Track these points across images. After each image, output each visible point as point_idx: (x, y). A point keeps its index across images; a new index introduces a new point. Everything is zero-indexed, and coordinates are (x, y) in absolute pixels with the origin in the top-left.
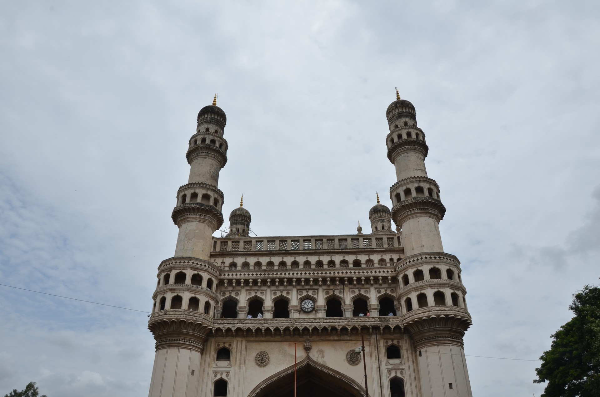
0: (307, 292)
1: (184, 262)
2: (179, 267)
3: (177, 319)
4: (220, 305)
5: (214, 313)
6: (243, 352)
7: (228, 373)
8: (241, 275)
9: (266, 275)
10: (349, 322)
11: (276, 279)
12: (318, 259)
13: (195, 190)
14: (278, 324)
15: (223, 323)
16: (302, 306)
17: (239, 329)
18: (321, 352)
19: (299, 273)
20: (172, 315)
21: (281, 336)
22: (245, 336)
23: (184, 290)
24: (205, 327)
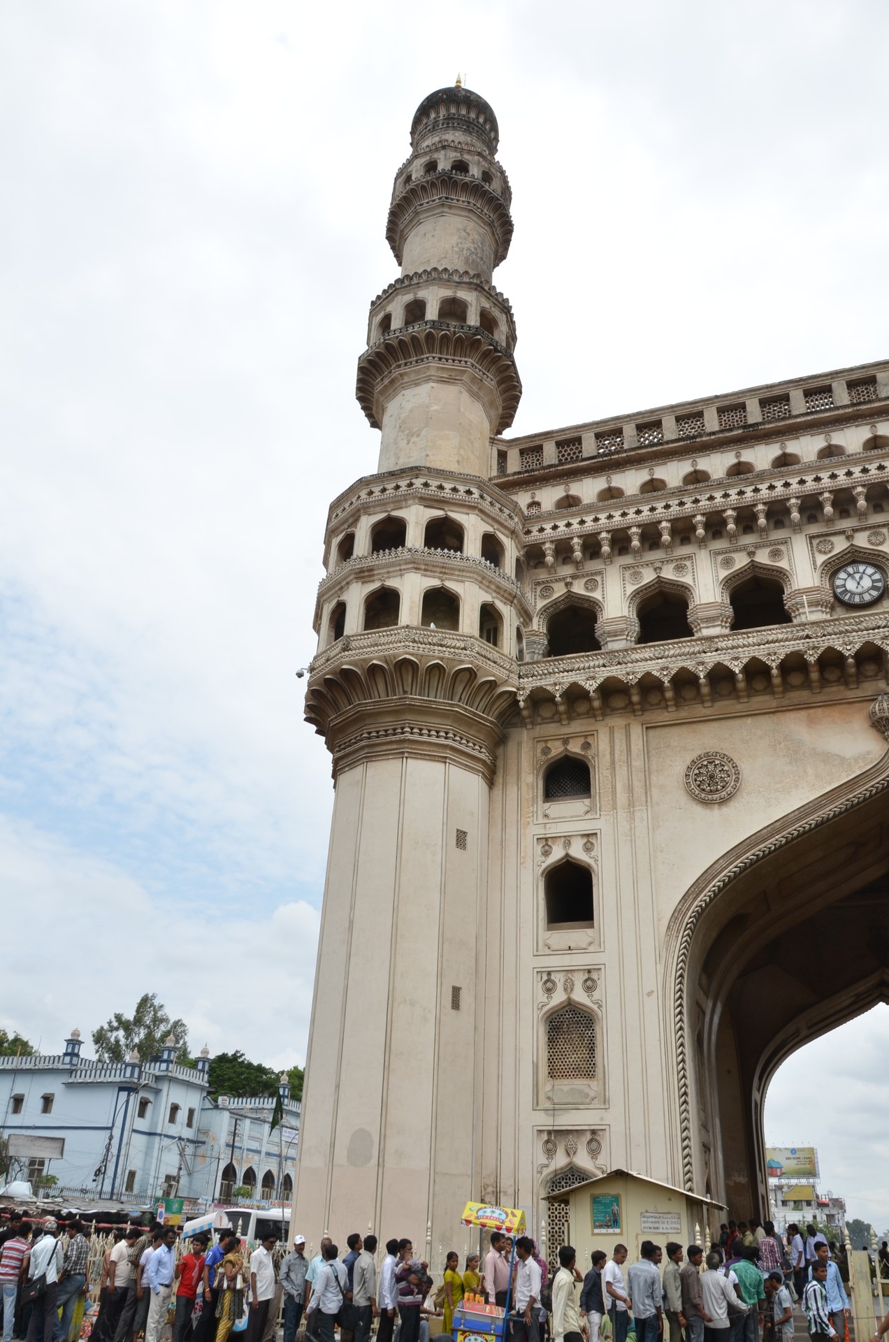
0: (849, 538)
1: (397, 487)
2: (382, 504)
3: (386, 660)
4: (538, 625)
5: (521, 651)
6: (638, 763)
7: (589, 836)
8: (596, 520)
9: (686, 506)
11: (724, 511)
12: (870, 435)
13: (416, 294)
14: (756, 647)
15: (554, 673)
16: (838, 587)
17: (612, 691)
19: (809, 478)
20: (369, 649)
21: (773, 693)
22: (638, 710)
23: (404, 570)
24: (489, 685)
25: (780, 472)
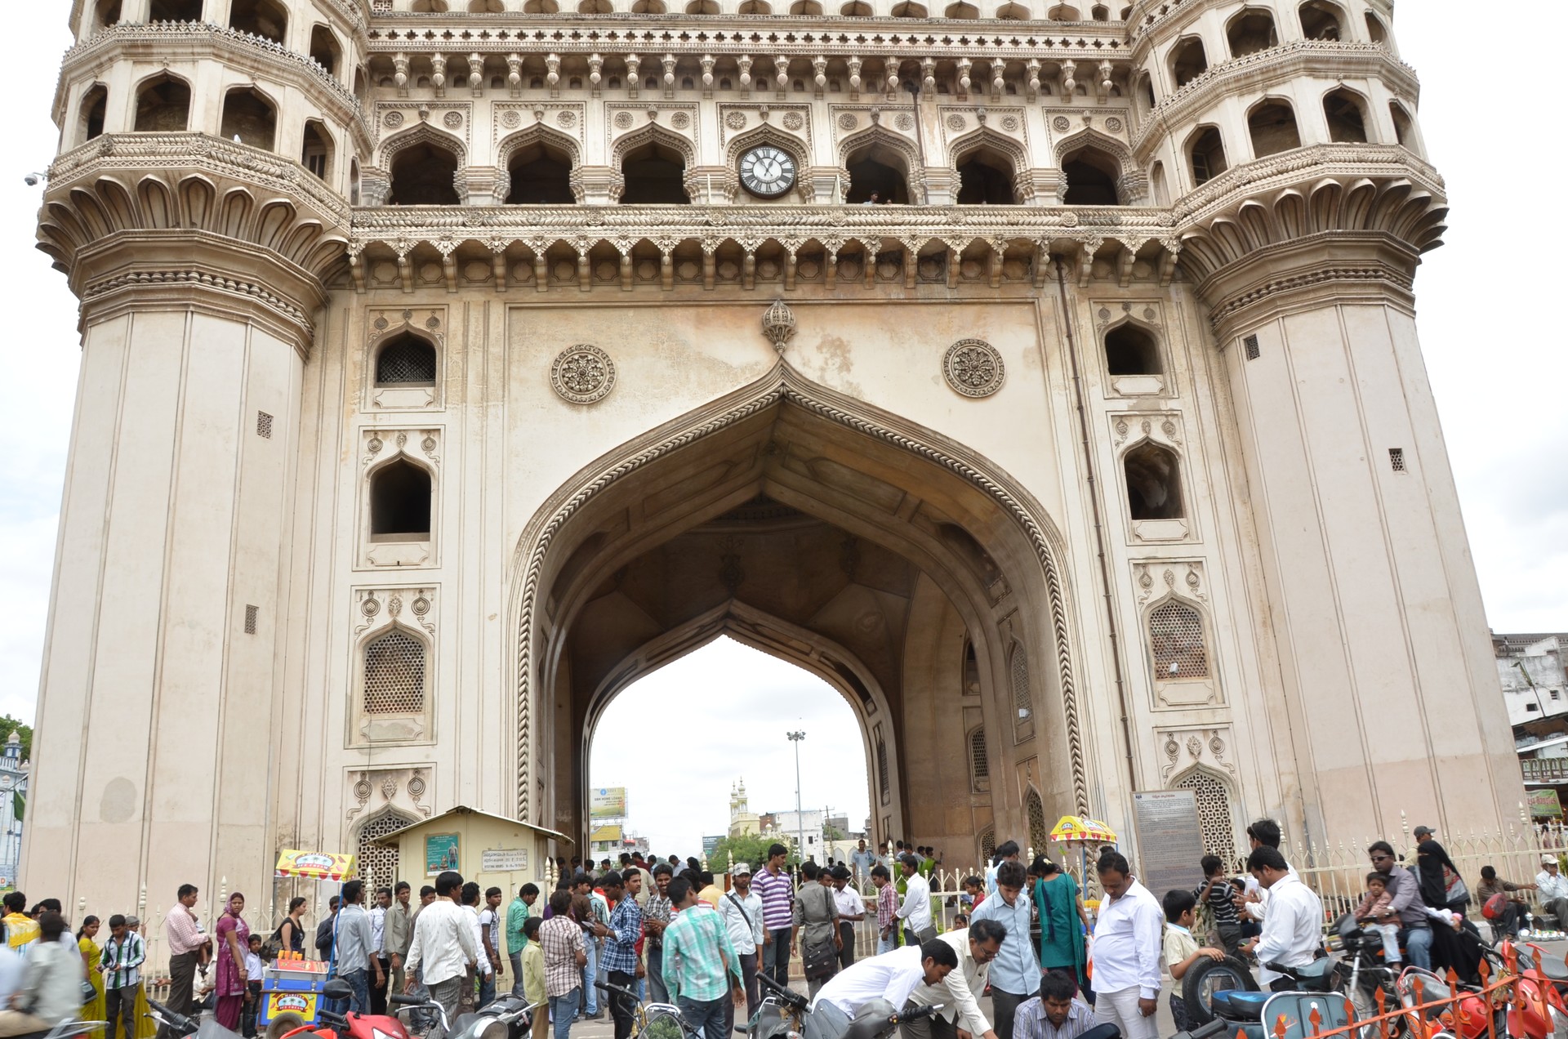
0: (763, 115)
3: (167, 176)
4: (380, 161)
5: (355, 193)
6: (496, 350)
7: (431, 432)
8: (467, 35)
9: (582, 40)
10: (956, 223)
11: (627, 55)
14: (649, 227)
15: (399, 225)
16: (745, 171)
17: (470, 257)
18: (839, 347)
19: (729, 34)
20: (141, 158)
21: (661, 284)
22: (501, 285)
23: (199, 54)
24: (311, 230)
25: (697, 20)
